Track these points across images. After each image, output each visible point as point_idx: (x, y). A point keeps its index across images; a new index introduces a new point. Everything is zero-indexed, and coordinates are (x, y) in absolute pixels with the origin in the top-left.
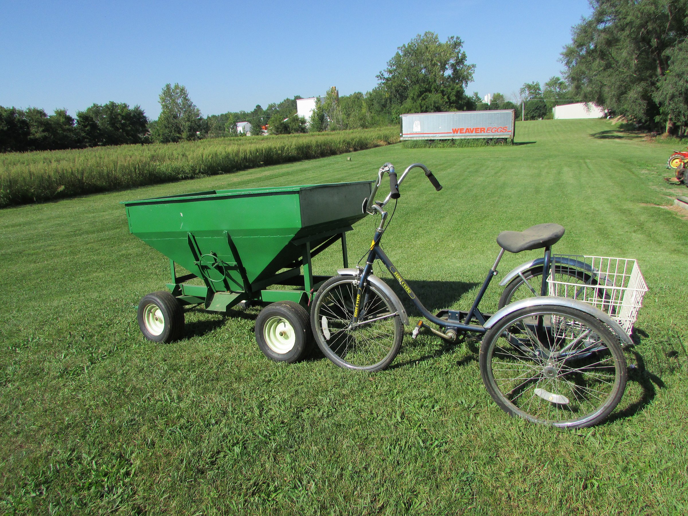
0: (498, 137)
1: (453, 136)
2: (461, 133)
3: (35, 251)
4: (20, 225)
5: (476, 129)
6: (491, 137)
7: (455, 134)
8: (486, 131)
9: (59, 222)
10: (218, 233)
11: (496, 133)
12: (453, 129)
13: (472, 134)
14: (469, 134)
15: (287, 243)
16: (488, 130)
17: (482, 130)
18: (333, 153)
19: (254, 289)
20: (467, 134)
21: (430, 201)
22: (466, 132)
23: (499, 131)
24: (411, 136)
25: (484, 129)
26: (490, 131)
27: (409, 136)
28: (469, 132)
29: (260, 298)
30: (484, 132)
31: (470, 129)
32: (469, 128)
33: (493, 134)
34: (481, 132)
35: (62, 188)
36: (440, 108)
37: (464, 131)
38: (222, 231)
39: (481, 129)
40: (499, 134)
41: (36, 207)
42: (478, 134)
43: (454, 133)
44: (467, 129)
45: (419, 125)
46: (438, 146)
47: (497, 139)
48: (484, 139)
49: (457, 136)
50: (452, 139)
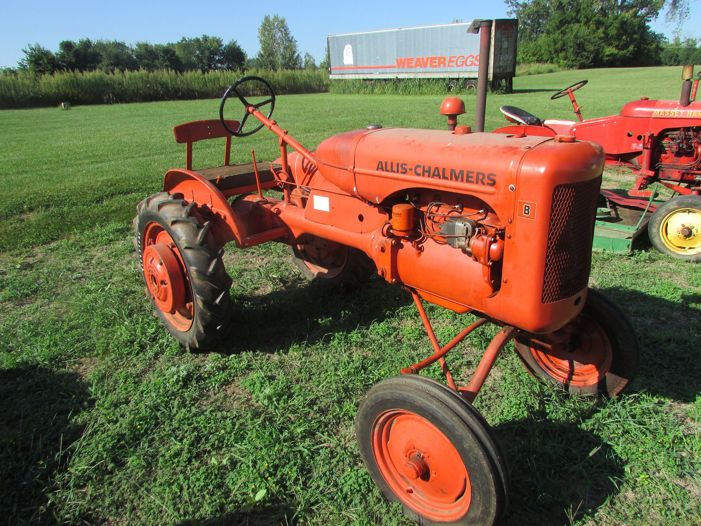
0: (466, 76)
1: (399, 73)
2: (409, 67)
5: (432, 59)
6: (456, 76)
7: (400, 70)
8: (447, 62)
11: (464, 68)
12: (397, 60)
13: (425, 70)
14: (422, 70)
16: (450, 61)
17: (441, 61)
20: (418, 69)
22: (416, 66)
23: (469, 63)
24: (341, 71)
25: (445, 58)
26: (454, 64)
28: (421, 67)
30: (445, 66)
31: (423, 59)
32: (420, 57)
33: (459, 69)
34: (439, 66)
37: (414, 62)
39: (440, 58)
40: (468, 69)
42: (434, 69)
43: (399, 66)
44: (418, 59)
45: (351, 52)
46: (376, 90)
47: (465, 79)
48: (444, 79)
49: (403, 73)
50: (397, 77)
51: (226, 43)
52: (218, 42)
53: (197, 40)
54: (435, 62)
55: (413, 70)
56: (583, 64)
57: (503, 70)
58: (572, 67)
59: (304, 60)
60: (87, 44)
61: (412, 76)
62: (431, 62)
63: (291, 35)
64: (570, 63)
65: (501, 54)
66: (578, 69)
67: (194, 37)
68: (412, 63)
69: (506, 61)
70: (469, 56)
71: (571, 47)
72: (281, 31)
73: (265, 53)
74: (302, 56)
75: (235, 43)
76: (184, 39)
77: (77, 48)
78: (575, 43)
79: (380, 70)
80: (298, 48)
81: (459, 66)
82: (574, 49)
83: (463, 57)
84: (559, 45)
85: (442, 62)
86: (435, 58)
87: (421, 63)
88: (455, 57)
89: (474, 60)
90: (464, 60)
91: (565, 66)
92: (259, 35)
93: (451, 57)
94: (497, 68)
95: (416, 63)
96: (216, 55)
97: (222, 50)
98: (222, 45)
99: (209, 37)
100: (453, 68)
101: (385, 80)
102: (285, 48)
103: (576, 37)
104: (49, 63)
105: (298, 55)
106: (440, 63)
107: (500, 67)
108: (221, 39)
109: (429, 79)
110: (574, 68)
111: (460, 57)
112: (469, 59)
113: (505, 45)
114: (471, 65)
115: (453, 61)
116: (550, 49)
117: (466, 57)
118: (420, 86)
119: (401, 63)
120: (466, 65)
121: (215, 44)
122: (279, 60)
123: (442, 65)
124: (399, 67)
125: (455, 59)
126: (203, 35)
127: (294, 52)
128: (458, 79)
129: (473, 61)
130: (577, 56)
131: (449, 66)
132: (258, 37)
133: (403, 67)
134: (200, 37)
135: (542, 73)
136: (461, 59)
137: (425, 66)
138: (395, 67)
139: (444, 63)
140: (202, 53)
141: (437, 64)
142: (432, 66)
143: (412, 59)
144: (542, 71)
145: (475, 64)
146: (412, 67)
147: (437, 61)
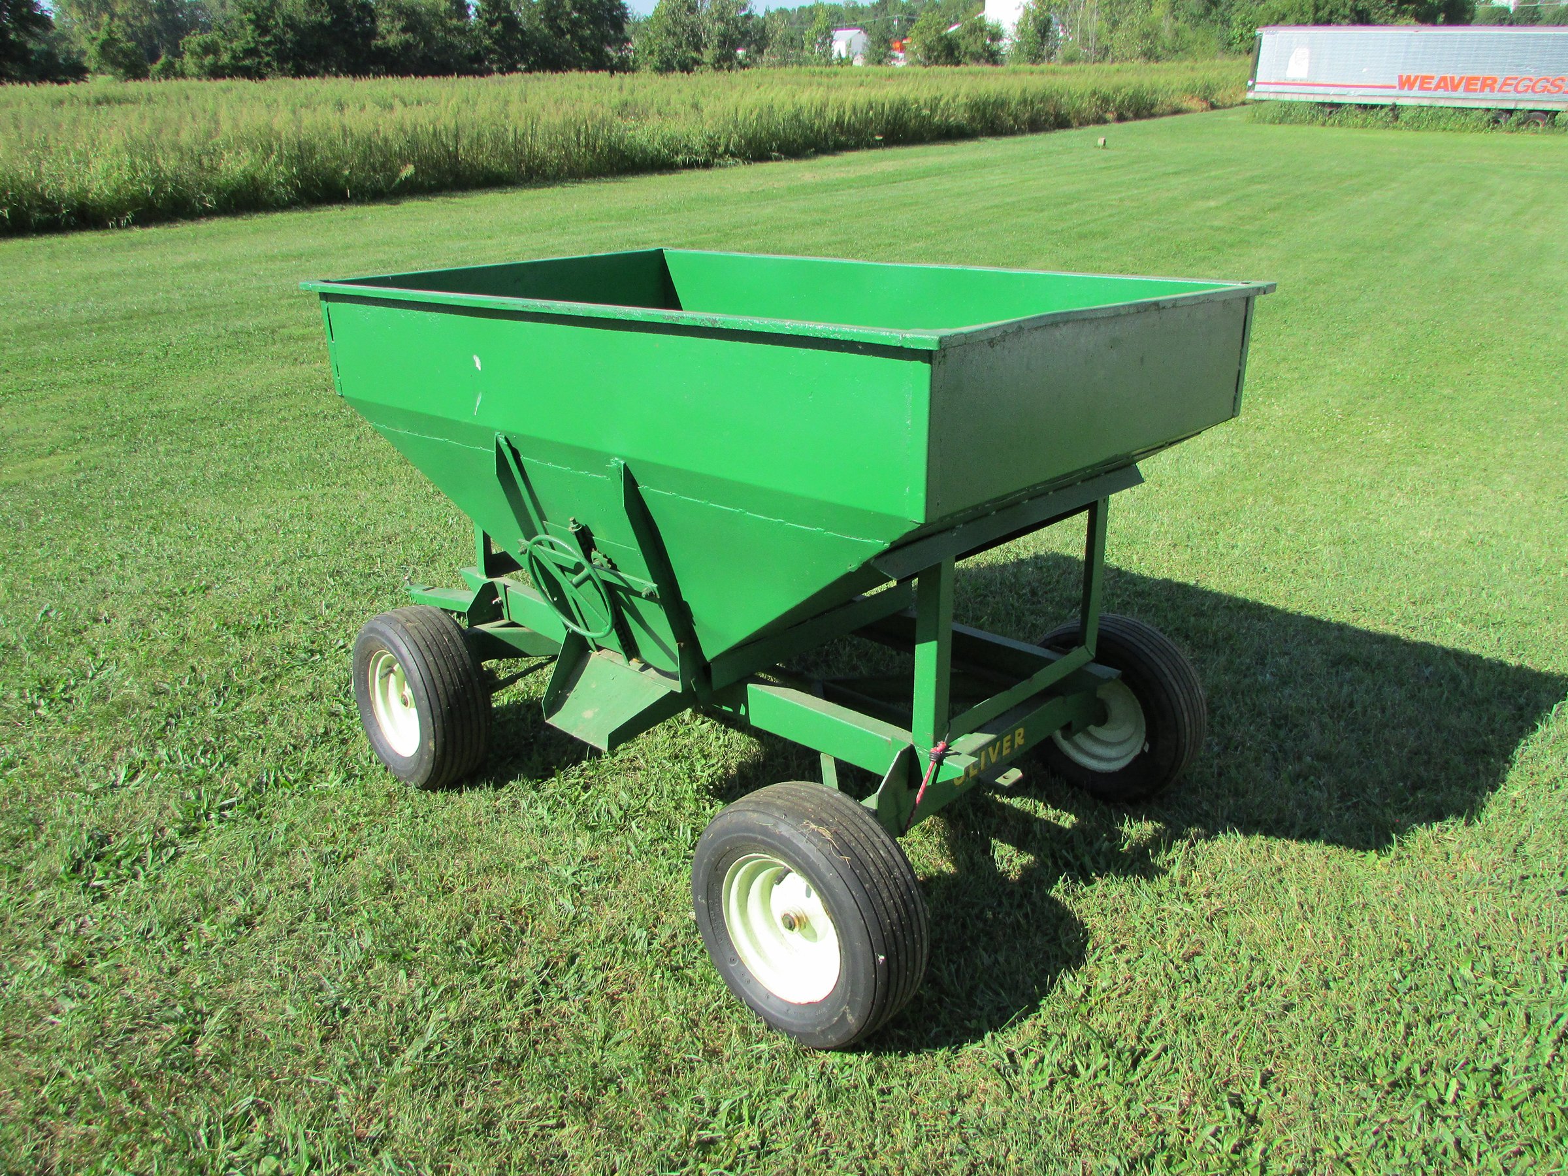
0: (1530, 106)
1: (1398, 97)
2: (1421, 88)
3: (306, 331)
4: (300, 257)
5: (1469, 79)
6: (1511, 106)
7: (1406, 92)
8: (1497, 86)
9: (385, 257)
10: (594, 459)
11: (1529, 95)
12: (1400, 77)
14: (1446, 94)
15: (853, 566)
16: (1504, 84)
17: (1488, 83)
18: (1061, 123)
19: (719, 680)
20: (1441, 93)
21: (1316, 282)
22: (1437, 87)
23: (1538, 88)
24: (1279, 88)
25: (1494, 80)
26: (1511, 88)
27: (1272, 88)
28: (1446, 89)
29: (742, 711)
30: (1492, 90)
31: (1452, 79)
32: (1448, 75)
33: (1518, 96)
34: (1482, 90)
35: (408, 171)
36: (1369, 14)
37: (1434, 83)
38: (608, 457)
39: (1485, 79)
40: (1537, 97)
41: (352, 211)
42: (1472, 95)
43: (1402, 86)
44: (1443, 79)
45: (1307, 60)
46: (1349, 122)
47: (1528, 111)
48: (1488, 110)
49: (1408, 97)
50: (1396, 103)
54: (1475, 84)
55: (1428, 94)
61: (1428, 103)
62: (1468, 84)
68: (1430, 83)
70: (1541, 79)
79: (1361, 90)
81: (1519, 92)
83: (1531, 80)
85: (1488, 85)
86: (1478, 79)
87: (1447, 84)
88: (1514, 79)
89: (1548, 84)
90: (1531, 84)
93: (1507, 79)
95: (1439, 83)
100: (1507, 94)
106: (1484, 86)
109: (1457, 108)
111: (1524, 80)
112: (1543, 83)
114: (1543, 91)
115: (1510, 85)
117: (1534, 81)
119: (1406, 83)
120: (1533, 90)
123: (1487, 89)
124: (1402, 88)
125: (1514, 82)
128: (1513, 111)
129: (1545, 87)
131: (1500, 90)
133: (1411, 88)
136: (1527, 83)
137: (1455, 89)
138: (1394, 87)
139: (1491, 85)
141: (1478, 87)
142: (1467, 89)
143: (1432, 78)
145: (1549, 91)
146: (1429, 89)
147: (1479, 83)
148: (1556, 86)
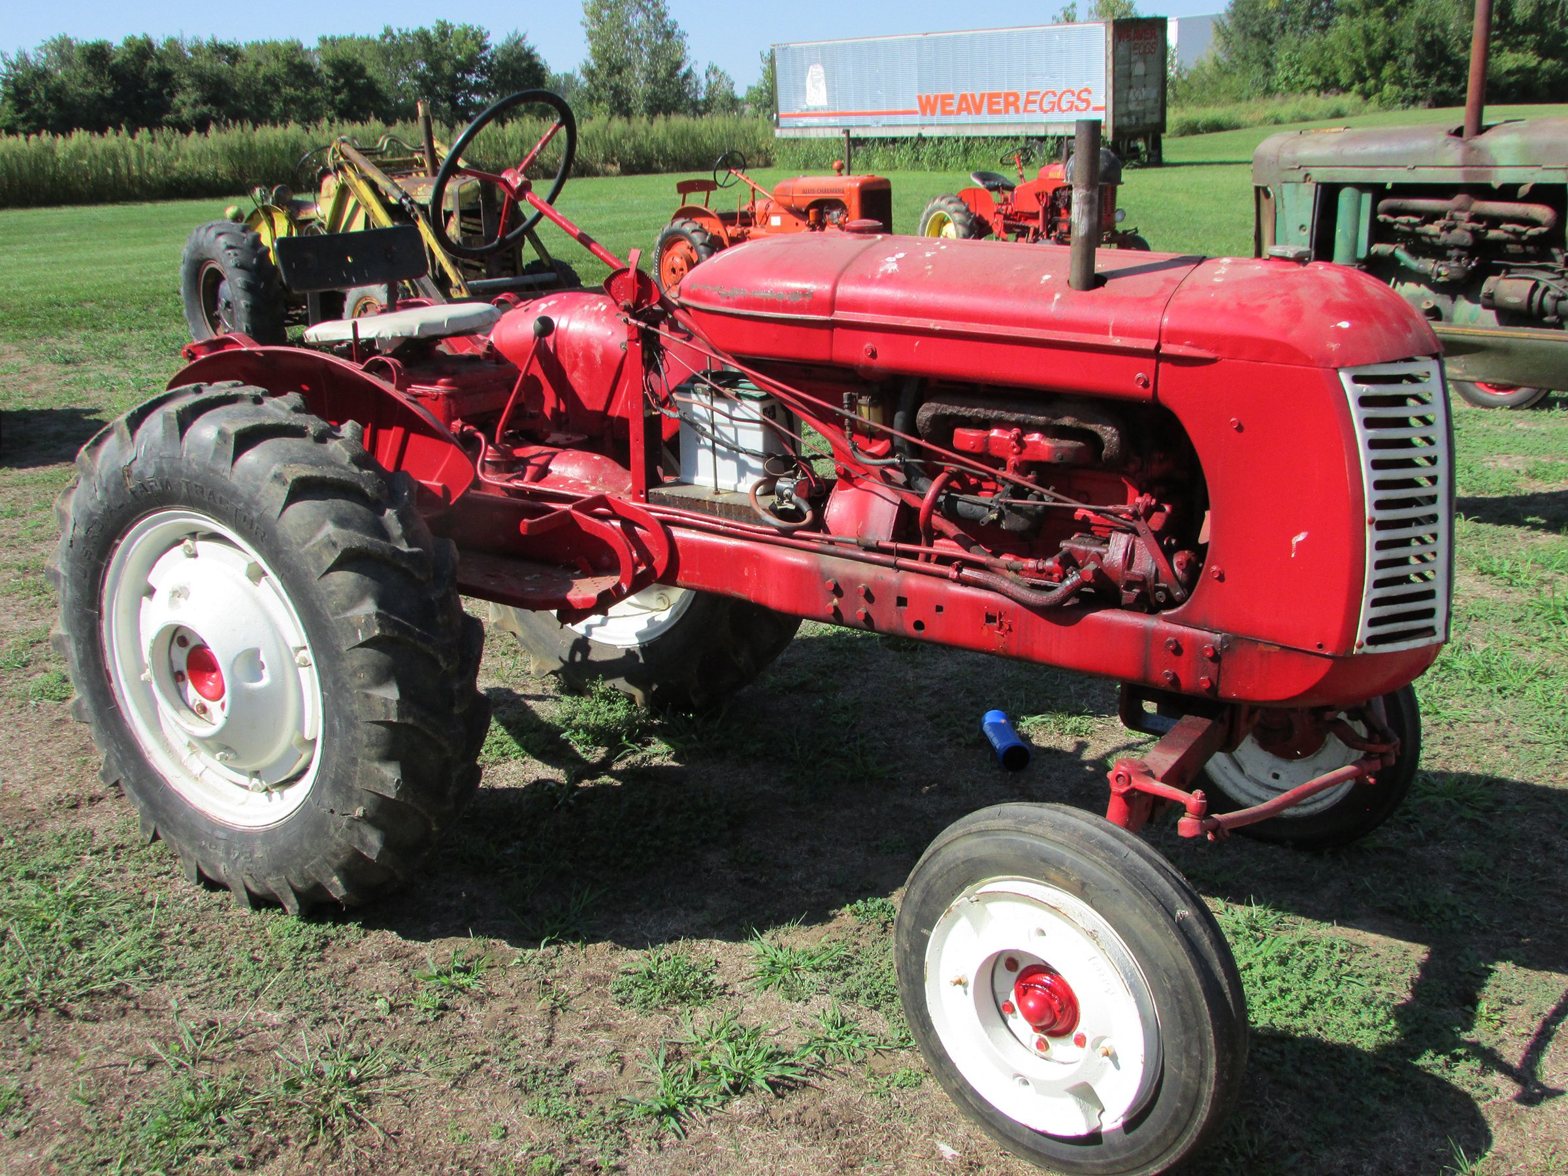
0: (1061, 131)
1: (923, 126)
2: (944, 113)
5: (991, 96)
6: (1042, 133)
7: (928, 119)
8: (1021, 104)
11: (1055, 116)
12: (920, 98)
13: (978, 119)
14: (971, 119)
16: (1028, 102)
17: (1011, 101)
20: (964, 118)
22: (960, 110)
23: (1064, 106)
24: (805, 122)
25: (1017, 96)
26: (1035, 107)
27: (797, 122)
28: (970, 113)
30: (1017, 111)
31: (973, 96)
32: (968, 93)
33: (1045, 118)
34: (1007, 112)
37: (956, 102)
39: (1007, 95)
40: (1065, 117)
42: (997, 119)
43: (923, 110)
44: (964, 98)
45: (823, 81)
46: (876, 162)
47: (1060, 138)
48: (1016, 139)
49: (932, 125)
50: (920, 136)
51: (497, 40)
52: (478, 39)
53: (423, 36)
54: (998, 103)
55: (952, 119)
56: (1442, 93)
57: (1137, 119)
58: (1415, 100)
59: (704, 83)
60: (143, 51)
61: (951, 132)
62: (991, 104)
63: (671, 17)
64: (1410, 92)
65: (1130, 87)
66: (1430, 107)
67: (413, 28)
68: (951, 104)
69: (1144, 101)
70: (1064, 93)
71: (1410, 51)
72: (644, 9)
73: (599, 66)
74: (700, 72)
75: (520, 40)
76: (388, 32)
77: (118, 59)
78: (1421, 40)
79: (885, 120)
80: (688, 53)
81: (1046, 112)
82: (1418, 56)
83: (1054, 94)
84: (1378, 47)
85: (1012, 104)
86: (998, 95)
87: (969, 104)
88: (1037, 93)
89: (1074, 99)
90: (1056, 99)
91: (1394, 102)
92: (587, 19)
93: (1029, 94)
94: (1123, 115)
95: (960, 104)
96: (470, 72)
97: (485, 59)
98: (486, 48)
99: (451, 26)
100: (1033, 115)
101: (894, 140)
102: (654, 54)
103: (1423, 26)
104: (50, 99)
105: (690, 71)
106: (1007, 104)
107: (1129, 114)
108: (484, 32)
109: (985, 138)
110: (1421, 104)
111: (1047, 93)
112: (1068, 97)
113: (1139, 69)
114: (1070, 109)
115: (1034, 102)
116: (1356, 56)
117: (1058, 95)
118: (966, 151)
119: (927, 106)
120: (1060, 109)
121: (470, 45)
122: (639, 85)
123: (1012, 109)
124: (924, 113)
125: (1038, 98)
126: (438, 22)
127: (678, 65)
128: (1042, 139)
129: (1072, 102)
130: (1428, 76)
131: (1025, 110)
132: (582, 23)
133: (933, 113)
134: (430, 26)
135: (1313, 119)
136: (1050, 98)
137: (978, 111)
138: (915, 113)
139: (1015, 104)
140: (435, 66)
141: (1002, 107)
142: (991, 111)
143: (951, 97)
144: (1314, 114)
145: (1077, 109)
146: (951, 113)
147: (1002, 100)
148: (1083, 101)
